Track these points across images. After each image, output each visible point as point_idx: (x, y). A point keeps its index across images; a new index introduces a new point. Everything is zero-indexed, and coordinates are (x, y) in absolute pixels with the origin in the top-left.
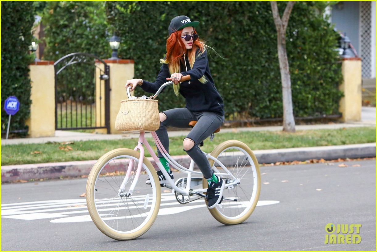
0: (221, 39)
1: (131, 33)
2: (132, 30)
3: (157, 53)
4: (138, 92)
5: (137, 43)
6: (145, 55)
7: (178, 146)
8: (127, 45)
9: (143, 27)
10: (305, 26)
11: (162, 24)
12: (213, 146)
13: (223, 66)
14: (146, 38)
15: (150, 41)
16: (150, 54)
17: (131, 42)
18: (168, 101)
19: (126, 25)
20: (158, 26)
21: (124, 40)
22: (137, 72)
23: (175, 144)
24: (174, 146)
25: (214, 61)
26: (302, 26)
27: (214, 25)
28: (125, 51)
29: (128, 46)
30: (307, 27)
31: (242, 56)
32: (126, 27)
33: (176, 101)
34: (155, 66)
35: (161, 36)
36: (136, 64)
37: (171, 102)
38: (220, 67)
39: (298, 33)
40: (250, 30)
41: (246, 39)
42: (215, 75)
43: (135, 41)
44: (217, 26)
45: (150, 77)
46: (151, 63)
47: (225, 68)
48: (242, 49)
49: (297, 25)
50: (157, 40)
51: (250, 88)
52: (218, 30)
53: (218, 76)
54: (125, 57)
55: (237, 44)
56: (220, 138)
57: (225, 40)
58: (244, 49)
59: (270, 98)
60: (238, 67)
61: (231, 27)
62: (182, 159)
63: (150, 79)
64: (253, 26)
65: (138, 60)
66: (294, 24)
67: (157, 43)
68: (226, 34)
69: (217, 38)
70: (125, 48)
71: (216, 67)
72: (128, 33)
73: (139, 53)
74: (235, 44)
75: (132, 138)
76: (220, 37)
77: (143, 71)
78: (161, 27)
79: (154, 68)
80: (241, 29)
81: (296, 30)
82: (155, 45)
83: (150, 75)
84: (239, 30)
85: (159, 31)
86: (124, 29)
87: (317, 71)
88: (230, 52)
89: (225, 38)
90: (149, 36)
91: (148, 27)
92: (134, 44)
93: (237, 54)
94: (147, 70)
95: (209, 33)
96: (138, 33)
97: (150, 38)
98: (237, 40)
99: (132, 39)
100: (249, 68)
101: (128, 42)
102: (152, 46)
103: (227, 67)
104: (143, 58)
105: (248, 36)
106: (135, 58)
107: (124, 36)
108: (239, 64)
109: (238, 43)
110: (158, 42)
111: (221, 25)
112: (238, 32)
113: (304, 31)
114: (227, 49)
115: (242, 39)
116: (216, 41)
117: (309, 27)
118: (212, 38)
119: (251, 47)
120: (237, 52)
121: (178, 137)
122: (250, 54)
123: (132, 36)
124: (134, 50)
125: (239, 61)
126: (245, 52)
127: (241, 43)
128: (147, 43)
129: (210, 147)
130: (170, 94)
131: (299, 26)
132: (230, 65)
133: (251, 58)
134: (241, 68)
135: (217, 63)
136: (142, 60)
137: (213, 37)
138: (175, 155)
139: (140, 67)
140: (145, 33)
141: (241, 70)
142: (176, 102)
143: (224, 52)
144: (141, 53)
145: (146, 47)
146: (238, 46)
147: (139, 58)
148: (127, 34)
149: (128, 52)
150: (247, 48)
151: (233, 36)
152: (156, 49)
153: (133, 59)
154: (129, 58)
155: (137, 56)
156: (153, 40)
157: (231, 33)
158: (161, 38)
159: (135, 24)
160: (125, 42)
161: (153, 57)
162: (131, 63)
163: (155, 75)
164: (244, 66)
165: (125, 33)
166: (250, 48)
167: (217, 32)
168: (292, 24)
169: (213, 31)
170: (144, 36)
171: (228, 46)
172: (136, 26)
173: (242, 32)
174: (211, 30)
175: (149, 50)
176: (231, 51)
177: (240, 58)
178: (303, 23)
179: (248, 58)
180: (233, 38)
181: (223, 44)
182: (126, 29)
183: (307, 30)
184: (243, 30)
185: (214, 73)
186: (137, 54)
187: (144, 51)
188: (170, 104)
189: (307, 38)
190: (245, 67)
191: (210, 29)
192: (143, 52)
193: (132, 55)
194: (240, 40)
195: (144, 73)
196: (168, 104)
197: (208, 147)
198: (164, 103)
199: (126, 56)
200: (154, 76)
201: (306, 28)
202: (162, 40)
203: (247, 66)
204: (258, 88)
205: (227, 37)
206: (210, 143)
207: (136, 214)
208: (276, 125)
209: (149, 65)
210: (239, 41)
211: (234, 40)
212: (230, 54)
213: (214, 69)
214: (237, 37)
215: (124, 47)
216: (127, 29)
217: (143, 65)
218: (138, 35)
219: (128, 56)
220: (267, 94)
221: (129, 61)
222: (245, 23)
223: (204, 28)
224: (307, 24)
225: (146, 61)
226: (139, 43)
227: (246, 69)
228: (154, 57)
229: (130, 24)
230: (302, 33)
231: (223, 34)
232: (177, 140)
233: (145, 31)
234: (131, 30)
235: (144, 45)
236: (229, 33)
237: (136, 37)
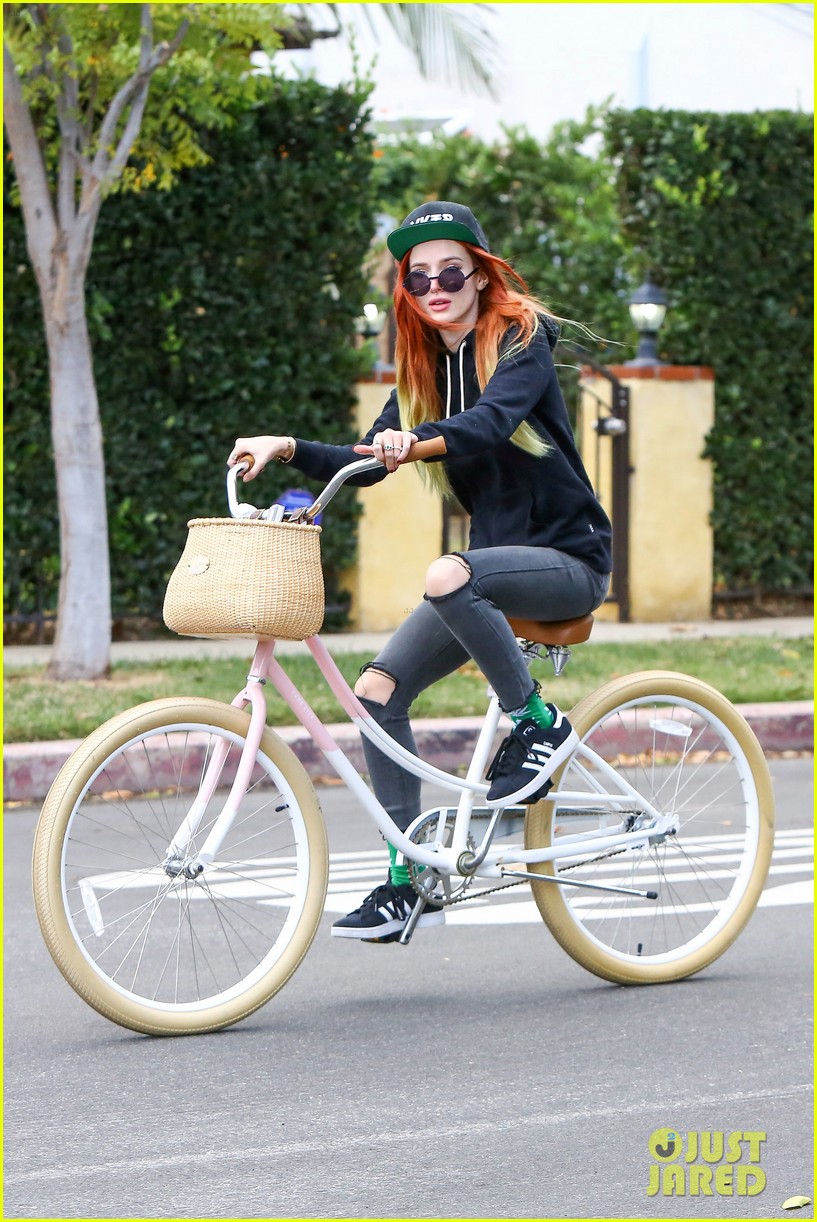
1: (705, 276)
2: (706, 265)
3: (794, 342)
4: (726, 478)
5: (725, 310)
6: (752, 351)
8: (690, 317)
9: (747, 254)
14: (756, 291)
15: (771, 303)
16: (770, 346)
17: (704, 308)
19: (688, 249)
20: (797, 251)
21: (678, 299)
22: (723, 409)
28: (682, 336)
29: (694, 321)
32: (687, 255)
34: (787, 390)
36: (721, 381)
43: (718, 304)
45: (767, 425)
46: (771, 380)
50: (793, 298)
54: (681, 358)
63: (770, 435)
65: (727, 369)
67: (794, 311)
70: (685, 326)
72: (695, 274)
73: (730, 344)
75: (706, 638)
77: (743, 405)
79: (783, 397)
82: (788, 317)
83: (770, 420)
85: (801, 270)
86: (682, 260)
90: (768, 286)
91: (765, 253)
92: (714, 314)
94: (759, 402)
96: (726, 275)
97: (771, 293)
99: (707, 294)
101: (695, 306)
102: (775, 319)
104: (745, 360)
106: (718, 361)
107: (681, 284)
110: (799, 306)
123: (706, 287)
124: (713, 332)
128: (759, 310)
136: (743, 367)
139: (735, 391)
140: (752, 275)
144: (739, 346)
145: (755, 322)
147: (731, 361)
148: (690, 279)
149: (693, 340)
152: (792, 329)
153: (709, 364)
154: (697, 363)
155: (726, 354)
156: (779, 299)
158: (806, 292)
159: (718, 243)
160: (685, 307)
161: (779, 359)
162: (704, 377)
163: (787, 418)
165: (681, 277)
170: (748, 284)
172: (721, 250)
175: (766, 334)
182: (687, 260)
186: (723, 347)
187: (750, 336)
192: (745, 341)
193: (707, 349)
195: (748, 411)
199: (686, 352)
200: (782, 423)
209: (764, 384)
215: (680, 322)
216: (692, 260)
217: (744, 387)
218: (727, 283)
219: (694, 354)
221: (695, 370)
225: (755, 372)
226: (731, 310)
228: (785, 359)
229: (700, 243)
233: (753, 267)
234: (704, 266)
235: (749, 318)
237: (722, 288)
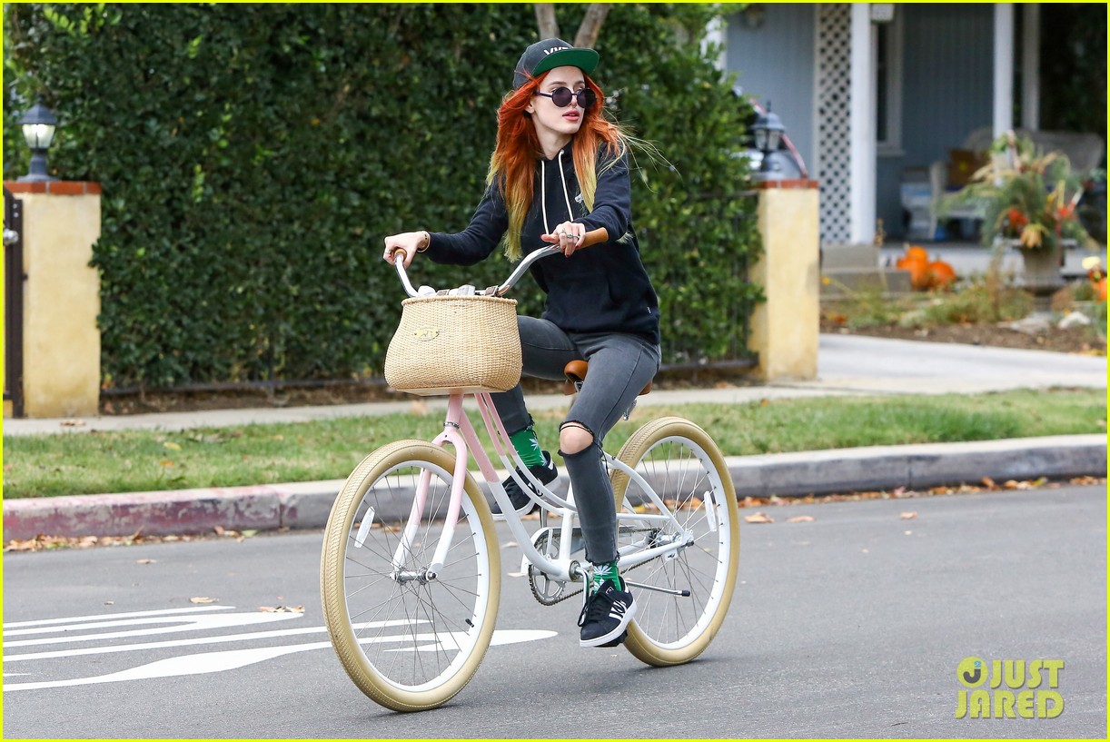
0: (378, 120)
1: (92, 99)
2: (93, 88)
3: (175, 160)
4: (113, 285)
5: (110, 130)
6: (135, 168)
7: (238, 457)
8: (78, 136)
9: (131, 79)
10: (641, 81)
11: (190, 68)
12: (349, 457)
13: (383, 203)
14: (139, 113)
15: (152, 124)
16: (152, 164)
17: (91, 128)
18: (207, 313)
19: (75, 73)
20: (178, 76)
21: (67, 119)
22: (109, 221)
23: (229, 450)
24: (228, 458)
25: (355, 189)
26: (635, 78)
27: (354, 76)
28: (71, 152)
29: (82, 140)
30: (649, 83)
31: (443, 171)
32: (76, 79)
33: (234, 313)
34: (169, 203)
35: (187, 107)
36: (107, 195)
37: (218, 319)
38: (373, 209)
39: (619, 100)
40: (470, 92)
41: (456, 120)
42: (358, 231)
43: (104, 124)
44: (365, 78)
45: (150, 236)
46: (153, 194)
47: (391, 211)
48: (443, 151)
49: (616, 76)
50: (173, 118)
51: (469, 275)
52: (369, 89)
53: (368, 235)
54: (71, 174)
55: (429, 136)
56: (372, 431)
57: (391, 121)
58: (452, 152)
59: (532, 304)
60: (430, 209)
61: (408, 81)
62: (251, 497)
63: (152, 245)
64: (480, 77)
65: (112, 184)
66: (609, 73)
67: (175, 131)
68: (393, 104)
69: (364, 116)
70: (74, 144)
71: (360, 206)
72: (83, 96)
73: (115, 160)
74: (424, 136)
75: (93, 431)
76: (375, 112)
77: (128, 217)
78: (187, 81)
79: (165, 210)
80: (440, 87)
81: (616, 94)
82: (169, 137)
83: (153, 231)
84: (435, 92)
85: (181, 93)
86: (70, 83)
87: (681, 220)
88: (407, 160)
89: (390, 115)
90: (150, 108)
91: (147, 78)
92: (100, 133)
93: (427, 166)
94: (143, 215)
95: (340, 97)
96: (112, 97)
97: (153, 114)
98: (427, 122)
99: (94, 115)
100: (467, 210)
101: (83, 126)
102: (157, 138)
103: (395, 207)
104: (130, 176)
105: (462, 111)
106: (104, 176)
107: (70, 105)
108: (435, 198)
109: (430, 130)
110: (179, 127)
111: (377, 73)
112: (431, 97)
113: (641, 93)
114: (397, 151)
115: (443, 118)
116: (362, 125)
117: (656, 81)
118: (349, 117)
119: (473, 143)
120: (429, 160)
121: (240, 427)
122: (470, 164)
123: (93, 108)
124: (99, 150)
125: (435, 187)
126: (453, 158)
127: (441, 131)
128: (142, 130)
129: (340, 461)
130: (215, 292)
131: (623, 79)
132: (406, 201)
133: (473, 180)
134: (440, 209)
135: (364, 194)
136: (128, 182)
137: (353, 113)
138: (229, 485)
139: (120, 204)
140: (136, 97)
141: (441, 215)
142: (236, 318)
143: (388, 159)
144: (123, 162)
145: (138, 141)
146: (432, 139)
147: (115, 177)
148: (78, 101)
149: (81, 157)
150: (459, 147)
151: (415, 108)
152: (172, 147)
153: (97, 180)
154: (85, 178)
155: (112, 171)
156: (160, 119)
157: (411, 100)
158: (185, 114)
159: (103, 68)
160: (73, 127)
161: (160, 175)
162: (92, 191)
163: (169, 229)
164: (452, 203)
165: (71, 99)
166: (471, 149)
167: (365, 94)
168: (603, 72)
169: (352, 94)
170: (131, 106)
171: (400, 142)
172: (106, 73)
173: (445, 98)
174: (347, 88)
175: (149, 152)
176: (410, 156)
177: (436, 178)
178: (636, 69)
179: (464, 179)
180: (416, 116)
181: (383, 133)
182: (75, 83)
183: (650, 93)
184: (446, 92)
185: (354, 225)
186: (109, 164)
187: (134, 154)
188: (215, 322)
189: (650, 118)
190: (453, 208)
191: (343, 86)
192: (129, 159)
193: (94, 165)
194: (438, 122)
195: (132, 223)
196: (210, 324)
197: (334, 461)
198: (195, 320)
199: (74, 169)
200: (164, 234)
201: (646, 87)
202: (192, 121)
203: (461, 203)
204: (495, 272)
205: (398, 113)
206: (340, 448)
207: (103, 674)
208: (551, 390)
209: (148, 198)
210: (435, 127)
211: (419, 120)
212: (407, 167)
213: (354, 214)
214: (428, 112)
215: (68, 141)
216: (79, 84)
217: (128, 200)
218: (112, 105)
219: (83, 170)
220: (524, 294)
221: (84, 184)
222: (453, 69)
223: (326, 84)
224: (651, 72)
225: (138, 187)
226: (117, 129)
227: (455, 212)
228: (166, 175)
229: (87, 68)
230: (635, 101)
231: (384, 103)
232: (235, 436)
233: (136, 90)
234: (91, 89)
235: (133, 137)
236: (403, 99)
237: (108, 109)
